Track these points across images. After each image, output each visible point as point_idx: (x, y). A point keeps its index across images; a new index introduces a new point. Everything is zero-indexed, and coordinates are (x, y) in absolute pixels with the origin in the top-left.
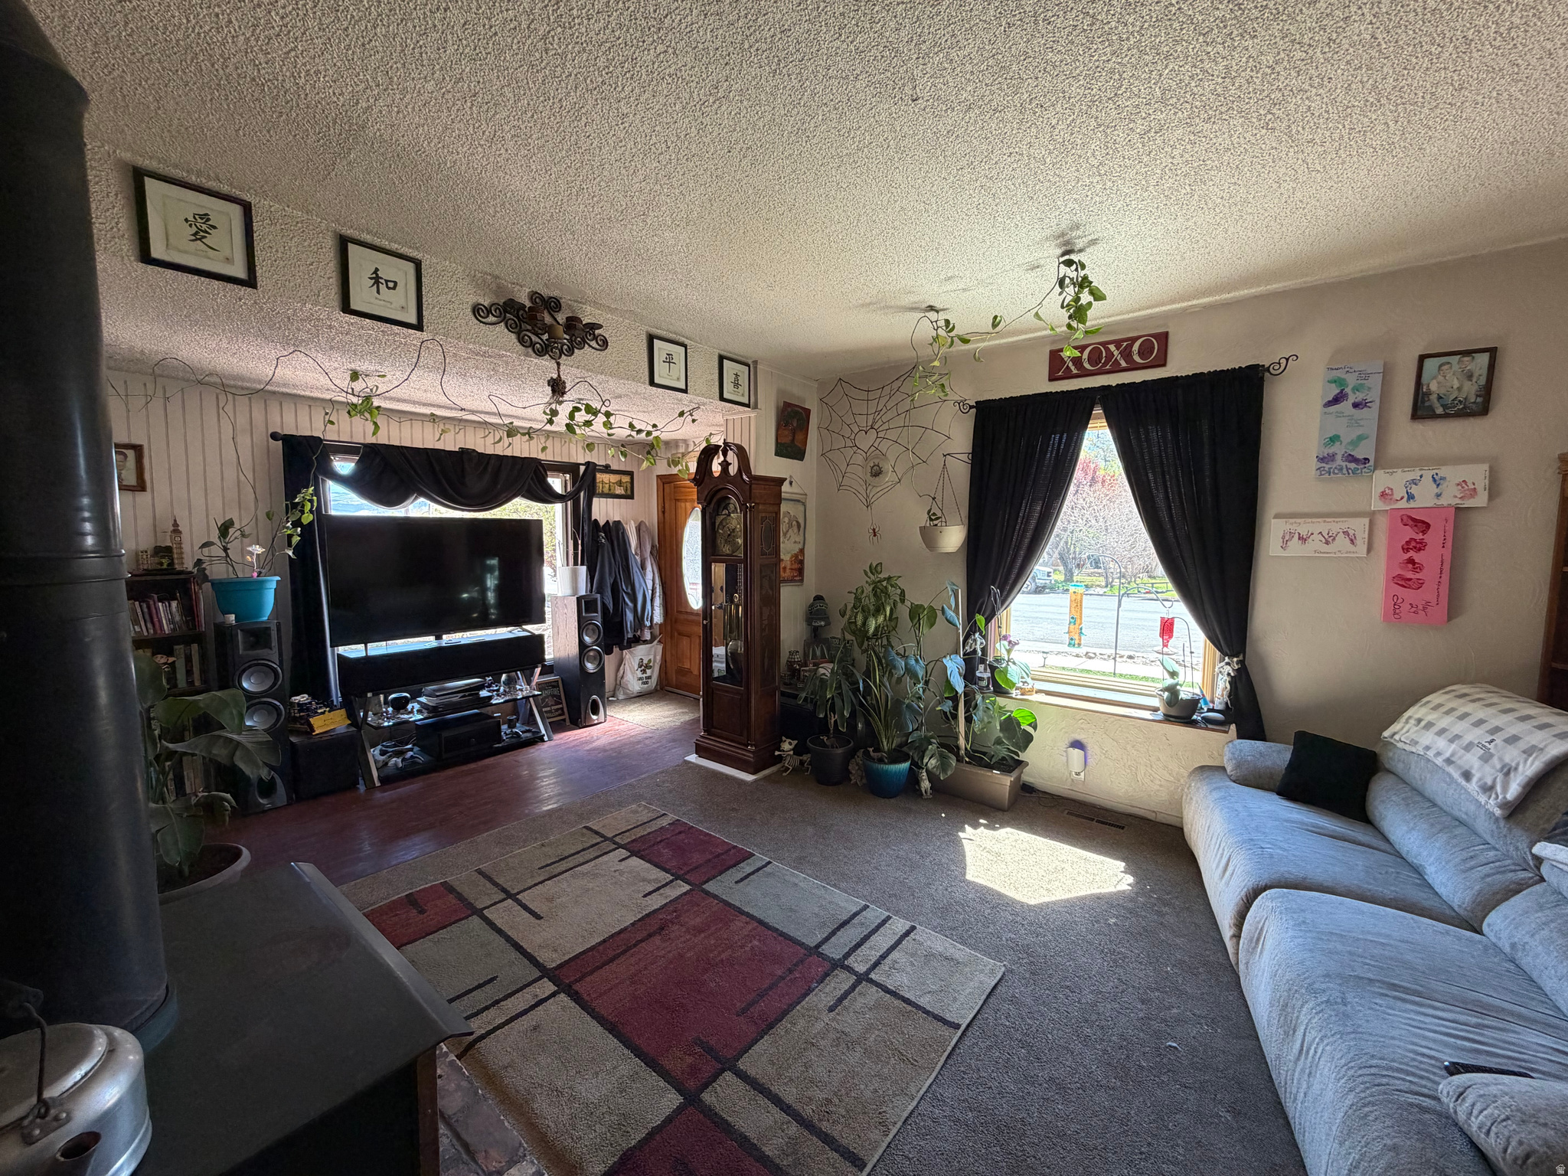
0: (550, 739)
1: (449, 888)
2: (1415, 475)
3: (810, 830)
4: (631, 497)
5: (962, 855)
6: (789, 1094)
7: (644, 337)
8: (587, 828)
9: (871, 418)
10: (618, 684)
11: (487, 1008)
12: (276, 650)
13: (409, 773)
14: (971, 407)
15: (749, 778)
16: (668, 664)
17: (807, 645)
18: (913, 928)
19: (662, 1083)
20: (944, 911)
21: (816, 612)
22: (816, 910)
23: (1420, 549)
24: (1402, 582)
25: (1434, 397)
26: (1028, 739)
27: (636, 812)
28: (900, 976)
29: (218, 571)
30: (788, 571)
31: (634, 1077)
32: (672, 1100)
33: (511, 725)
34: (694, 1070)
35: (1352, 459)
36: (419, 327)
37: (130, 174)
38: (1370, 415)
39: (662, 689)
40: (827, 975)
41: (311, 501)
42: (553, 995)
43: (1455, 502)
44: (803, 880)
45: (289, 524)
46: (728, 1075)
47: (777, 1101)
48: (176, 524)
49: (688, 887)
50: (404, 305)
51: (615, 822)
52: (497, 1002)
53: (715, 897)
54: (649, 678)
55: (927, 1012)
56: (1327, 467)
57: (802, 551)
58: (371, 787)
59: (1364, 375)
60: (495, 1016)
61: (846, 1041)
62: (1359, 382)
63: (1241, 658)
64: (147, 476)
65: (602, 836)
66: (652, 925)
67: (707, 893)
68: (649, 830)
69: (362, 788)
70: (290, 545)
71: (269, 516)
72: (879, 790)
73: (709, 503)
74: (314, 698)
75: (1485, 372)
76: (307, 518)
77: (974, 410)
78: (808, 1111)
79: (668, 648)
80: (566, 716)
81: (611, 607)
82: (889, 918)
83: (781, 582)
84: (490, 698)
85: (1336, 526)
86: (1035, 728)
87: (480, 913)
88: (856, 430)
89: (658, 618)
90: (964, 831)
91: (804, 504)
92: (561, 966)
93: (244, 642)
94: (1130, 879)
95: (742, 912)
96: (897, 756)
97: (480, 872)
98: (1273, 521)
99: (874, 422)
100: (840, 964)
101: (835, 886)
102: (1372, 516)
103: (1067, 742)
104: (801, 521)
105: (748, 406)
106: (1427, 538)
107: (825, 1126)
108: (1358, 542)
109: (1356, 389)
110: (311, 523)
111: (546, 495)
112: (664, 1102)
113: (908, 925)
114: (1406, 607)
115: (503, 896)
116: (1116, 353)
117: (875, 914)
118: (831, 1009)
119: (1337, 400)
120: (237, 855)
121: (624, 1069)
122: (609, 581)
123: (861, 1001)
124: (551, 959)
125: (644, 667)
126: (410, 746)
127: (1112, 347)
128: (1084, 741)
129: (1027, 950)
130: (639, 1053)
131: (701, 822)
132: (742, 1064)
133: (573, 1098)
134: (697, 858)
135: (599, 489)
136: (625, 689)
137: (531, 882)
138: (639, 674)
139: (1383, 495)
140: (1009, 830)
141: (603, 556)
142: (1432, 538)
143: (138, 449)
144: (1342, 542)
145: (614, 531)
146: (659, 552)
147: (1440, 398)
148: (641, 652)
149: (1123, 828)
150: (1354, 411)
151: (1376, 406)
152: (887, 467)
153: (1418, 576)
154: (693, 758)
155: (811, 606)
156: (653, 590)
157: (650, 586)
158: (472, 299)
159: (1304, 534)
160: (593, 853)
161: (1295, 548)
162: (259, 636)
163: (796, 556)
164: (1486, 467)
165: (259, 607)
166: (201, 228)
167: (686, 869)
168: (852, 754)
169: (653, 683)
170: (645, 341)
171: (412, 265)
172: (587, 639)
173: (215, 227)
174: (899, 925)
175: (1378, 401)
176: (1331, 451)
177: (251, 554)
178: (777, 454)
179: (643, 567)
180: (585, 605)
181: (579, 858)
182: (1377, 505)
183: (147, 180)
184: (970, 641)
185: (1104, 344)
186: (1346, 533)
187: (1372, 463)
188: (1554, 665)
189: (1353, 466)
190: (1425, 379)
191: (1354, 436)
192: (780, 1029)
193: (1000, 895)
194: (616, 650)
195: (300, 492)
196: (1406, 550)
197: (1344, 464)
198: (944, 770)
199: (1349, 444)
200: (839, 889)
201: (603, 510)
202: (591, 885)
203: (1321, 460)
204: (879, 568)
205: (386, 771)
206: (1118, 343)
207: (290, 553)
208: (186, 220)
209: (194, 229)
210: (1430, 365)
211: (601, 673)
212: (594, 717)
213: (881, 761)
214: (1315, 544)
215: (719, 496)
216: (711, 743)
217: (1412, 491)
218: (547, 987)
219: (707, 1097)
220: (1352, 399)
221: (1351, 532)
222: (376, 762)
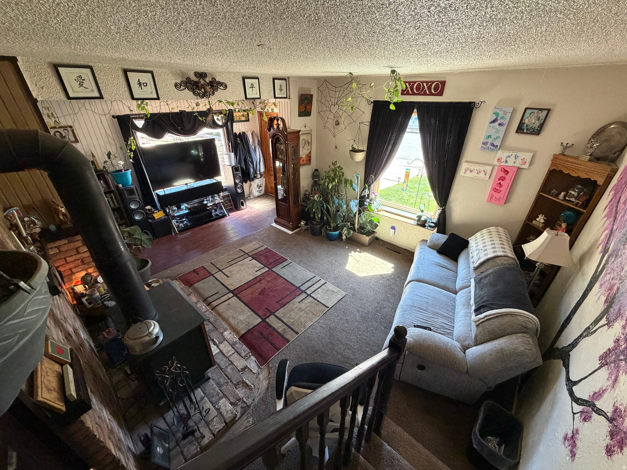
0: (229, 215)
1: (204, 268)
2: (509, 154)
3: (306, 252)
4: (248, 120)
5: (347, 260)
6: (285, 320)
7: (241, 79)
8: (240, 250)
9: (336, 99)
10: (250, 193)
11: (217, 299)
12: (137, 195)
13: (186, 229)
14: (372, 102)
15: (290, 232)
16: (268, 185)
17: (313, 186)
18: (326, 283)
19: (257, 317)
20: (336, 278)
21: (316, 174)
22: (301, 277)
23: (503, 180)
24: (495, 190)
25: (525, 125)
26: (376, 226)
27: (255, 244)
28: (318, 296)
29: (111, 169)
30: (305, 161)
31: (251, 315)
32: (260, 320)
33: (216, 210)
34: (265, 314)
35: (493, 145)
36: (158, 99)
37: (53, 67)
38: (503, 128)
39: (266, 193)
40: (300, 294)
41: (133, 142)
42: (233, 297)
43: (518, 165)
44: (299, 268)
45: (128, 151)
46: (272, 316)
47: (283, 322)
48: (92, 154)
49: (268, 269)
50: (151, 91)
51: (248, 248)
52: (219, 298)
53: (275, 272)
54: (261, 190)
55: (322, 304)
56: (484, 146)
57: (310, 153)
58: (176, 234)
59: (505, 113)
60: (219, 301)
61: (301, 310)
62: (504, 115)
63: (444, 208)
64: (77, 137)
65: (245, 252)
66: (257, 280)
67: (273, 271)
68: (258, 251)
69: (173, 233)
70: (131, 158)
71: (121, 148)
72: (330, 239)
73: (273, 139)
74: (152, 207)
75: (543, 118)
76: (134, 148)
77: (372, 104)
78: (289, 324)
79: (267, 178)
80: (233, 206)
81: (244, 168)
82: (320, 280)
83: (300, 165)
84: (207, 204)
85: (482, 168)
86: (379, 223)
87: (213, 275)
88: (331, 104)
89: (262, 170)
90: (351, 253)
91: (311, 134)
92: (234, 290)
93: (127, 193)
94: (393, 270)
95: (281, 277)
96: (335, 230)
97: (211, 263)
98: (464, 163)
99: (337, 102)
100: (304, 292)
101: (308, 270)
102: (494, 166)
103: (390, 226)
104: (310, 141)
105: (286, 98)
106: (507, 177)
107: (292, 327)
108: (487, 174)
109: (501, 118)
110: (136, 149)
111: (214, 125)
112: (258, 321)
113: (325, 281)
114: (494, 198)
115: (218, 270)
116: (426, 87)
117: (318, 278)
118: (299, 302)
119: (494, 121)
120: (148, 262)
121: (249, 314)
122: (243, 158)
123: (306, 301)
124: (232, 288)
125: (259, 186)
126: (185, 219)
127: (425, 84)
128: (395, 227)
129: (354, 290)
130: (252, 310)
131: (273, 248)
132: (275, 314)
133: (237, 319)
134: (271, 260)
135: (235, 120)
136: (253, 195)
137: (225, 267)
138: (258, 189)
139: (499, 160)
140: (365, 253)
141: (239, 148)
142: (508, 177)
143: (71, 127)
144: (482, 174)
145: (242, 136)
146: (261, 143)
147: (527, 126)
148: (257, 182)
149: (400, 253)
150: (499, 127)
151: (505, 126)
152: (341, 121)
153: (500, 189)
154: (274, 224)
155: (313, 173)
156: (260, 159)
157: (258, 158)
158: (174, 82)
159: (472, 169)
160: (242, 258)
161: (468, 174)
162: (131, 192)
163: (308, 155)
164: (532, 154)
165: (128, 181)
166: (81, 81)
167: (268, 264)
168: (322, 227)
169: (263, 192)
170: (241, 81)
171: (150, 74)
172: (237, 181)
173: (84, 80)
174: (323, 282)
175: (507, 124)
176: (487, 141)
177: (120, 164)
178: (299, 116)
179: (255, 150)
180: (235, 169)
181: (238, 260)
182: (496, 163)
183: (59, 68)
184: (364, 192)
185: (422, 82)
186: (484, 171)
187: (498, 147)
188: (527, 222)
189: (492, 147)
190: (524, 119)
191: (496, 137)
192: (286, 306)
193: (354, 274)
194: (248, 181)
195: (129, 139)
196: (499, 180)
197: (490, 146)
198: (349, 235)
199: (493, 139)
200: (309, 271)
201: (238, 128)
202: (241, 268)
203: (483, 144)
204: (336, 163)
205: (180, 229)
206: (427, 83)
207: (131, 160)
208: (75, 80)
209: (79, 82)
210: (528, 112)
211: (243, 192)
212: (242, 207)
213: (330, 230)
214: (474, 174)
215: (276, 137)
216: (279, 220)
217: (507, 160)
218: (231, 295)
219: (267, 320)
220: (499, 122)
221: (486, 171)
222: (175, 225)
